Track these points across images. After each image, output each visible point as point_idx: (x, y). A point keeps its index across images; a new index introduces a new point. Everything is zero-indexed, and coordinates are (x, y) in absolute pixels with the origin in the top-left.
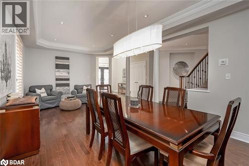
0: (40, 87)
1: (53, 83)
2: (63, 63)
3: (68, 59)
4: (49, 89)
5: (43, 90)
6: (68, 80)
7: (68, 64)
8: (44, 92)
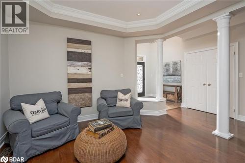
0: (32, 99)
1: (62, 87)
2: (80, 51)
3: (89, 43)
4: (53, 100)
5: (41, 104)
6: (90, 80)
7: (89, 52)
8: (43, 110)
